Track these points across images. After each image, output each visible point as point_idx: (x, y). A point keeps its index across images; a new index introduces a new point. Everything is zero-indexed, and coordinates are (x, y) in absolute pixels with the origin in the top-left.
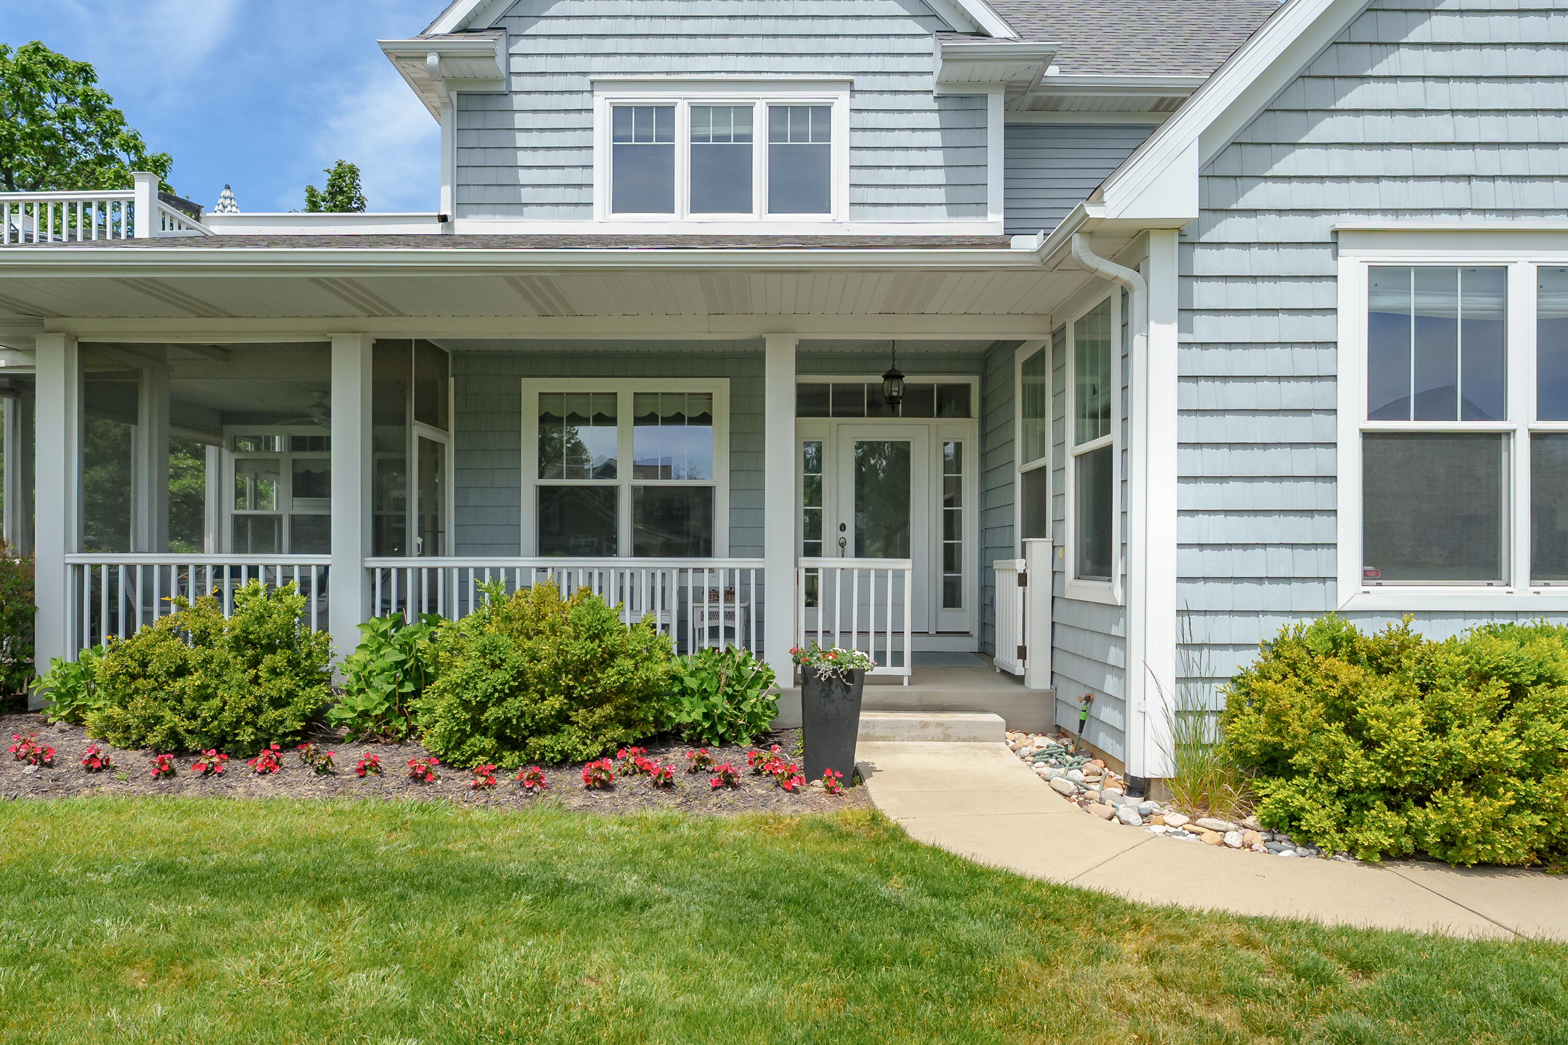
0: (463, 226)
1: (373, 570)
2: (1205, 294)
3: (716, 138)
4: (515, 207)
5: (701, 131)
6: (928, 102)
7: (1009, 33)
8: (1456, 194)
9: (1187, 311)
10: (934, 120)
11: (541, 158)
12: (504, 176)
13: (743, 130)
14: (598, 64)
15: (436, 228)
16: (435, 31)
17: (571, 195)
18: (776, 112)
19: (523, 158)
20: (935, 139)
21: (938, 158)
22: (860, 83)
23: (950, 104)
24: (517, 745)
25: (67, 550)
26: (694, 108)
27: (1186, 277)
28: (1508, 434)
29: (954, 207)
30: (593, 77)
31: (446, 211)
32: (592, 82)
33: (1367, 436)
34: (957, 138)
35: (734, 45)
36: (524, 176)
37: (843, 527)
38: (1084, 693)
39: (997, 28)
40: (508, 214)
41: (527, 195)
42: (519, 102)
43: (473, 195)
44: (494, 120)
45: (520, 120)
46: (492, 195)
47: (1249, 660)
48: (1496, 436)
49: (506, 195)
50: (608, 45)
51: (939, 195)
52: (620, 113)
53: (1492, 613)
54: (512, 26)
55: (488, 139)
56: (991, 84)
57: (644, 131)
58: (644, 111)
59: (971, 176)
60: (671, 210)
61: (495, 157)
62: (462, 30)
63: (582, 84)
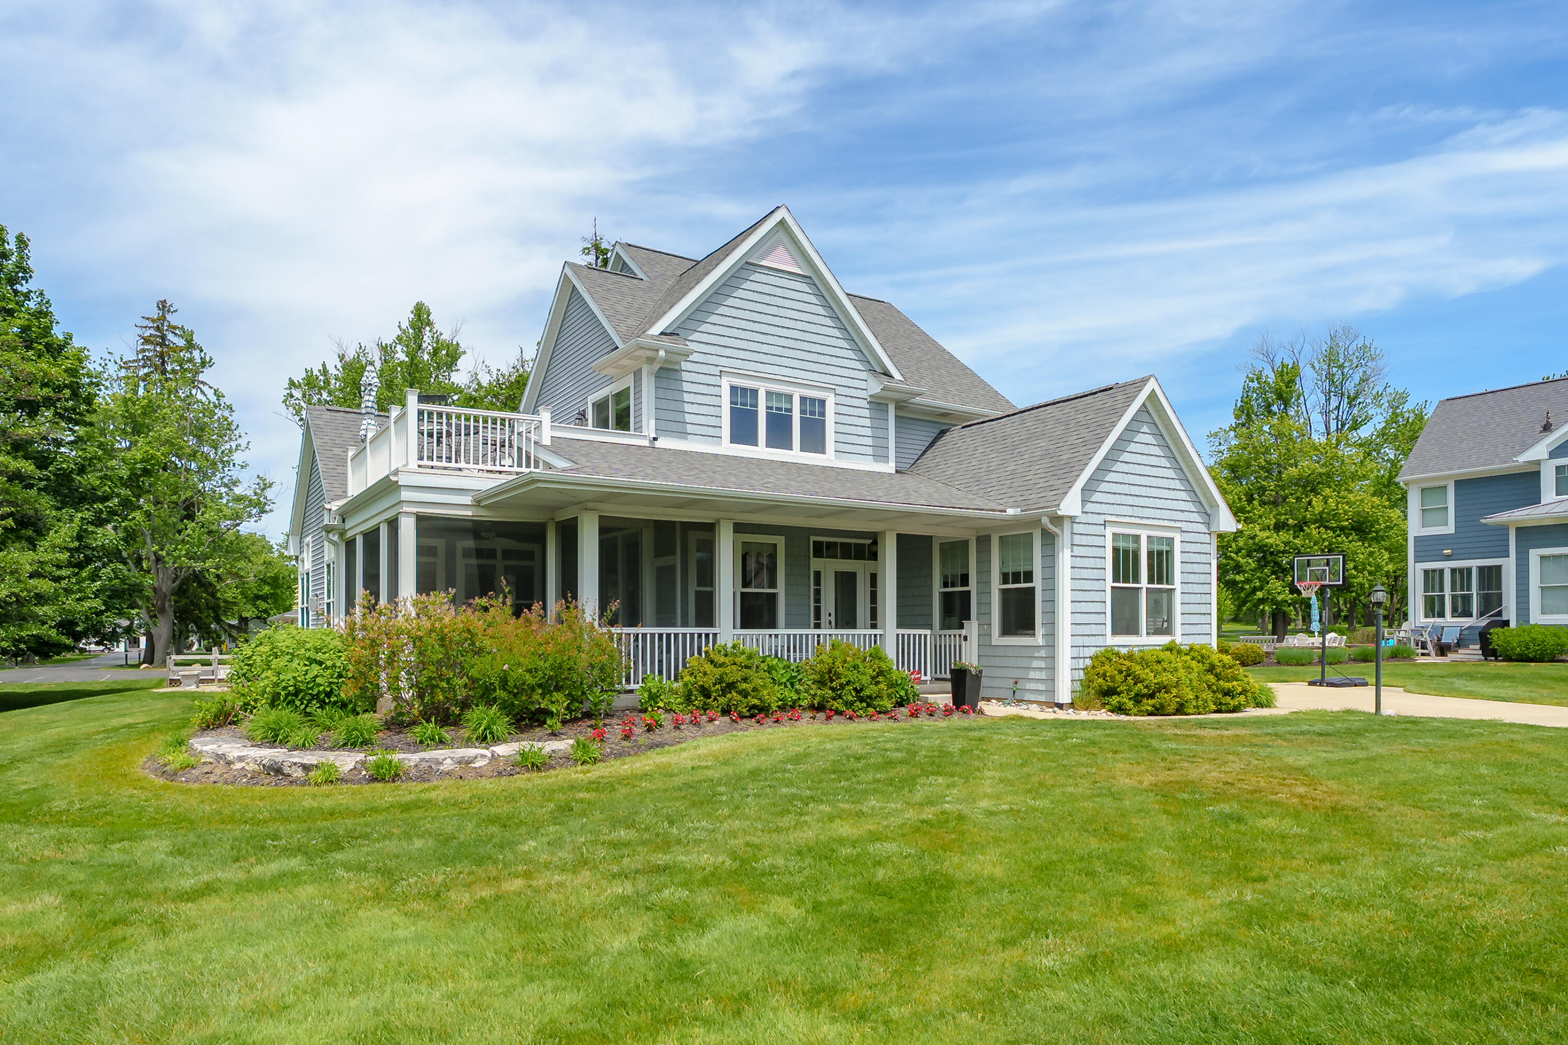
2: (1077, 540)
3: (777, 409)
4: (683, 434)
5: (770, 405)
6: (864, 404)
7: (902, 378)
8: (1129, 511)
9: (1072, 545)
10: (867, 413)
11: (696, 409)
12: (678, 417)
13: (788, 406)
14: (723, 361)
16: (650, 332)
17: (711, 431)
18: (803, 399)
19: (688, 408)
20: (868, 422)
21: (868, 432)
22: (840, 390)
23: (874, 406)
26: (767, 392)
28: (1141, 588)
29: (876, 457)
30: (721, 368)
32: (721, 371)
33: (1112, 587)
34: (876, 423)
35: (785, 361)
36: (688, 418)
37: (830, 615)
38: (1014, 680)
39: (897, 376)
41: (690, 428)
42: (685, 376)
43: (666, 426)
44: (674, 385)
46: (672, 427)
47: (1088, 662)
48: (1138, 588)
49: (678, 427)
50: (728, 352)
51: (869, 450)
52: (733, 390)
53: (1143, 646)
54: (686, 334)
55: (671, 395)
56: (891, 399)
57: (744, 401)
58: (744, 390)
59: (882, 442)
60: (757, 445)
61: (673, 406)
62: (662, 333)
63: (716, 371)
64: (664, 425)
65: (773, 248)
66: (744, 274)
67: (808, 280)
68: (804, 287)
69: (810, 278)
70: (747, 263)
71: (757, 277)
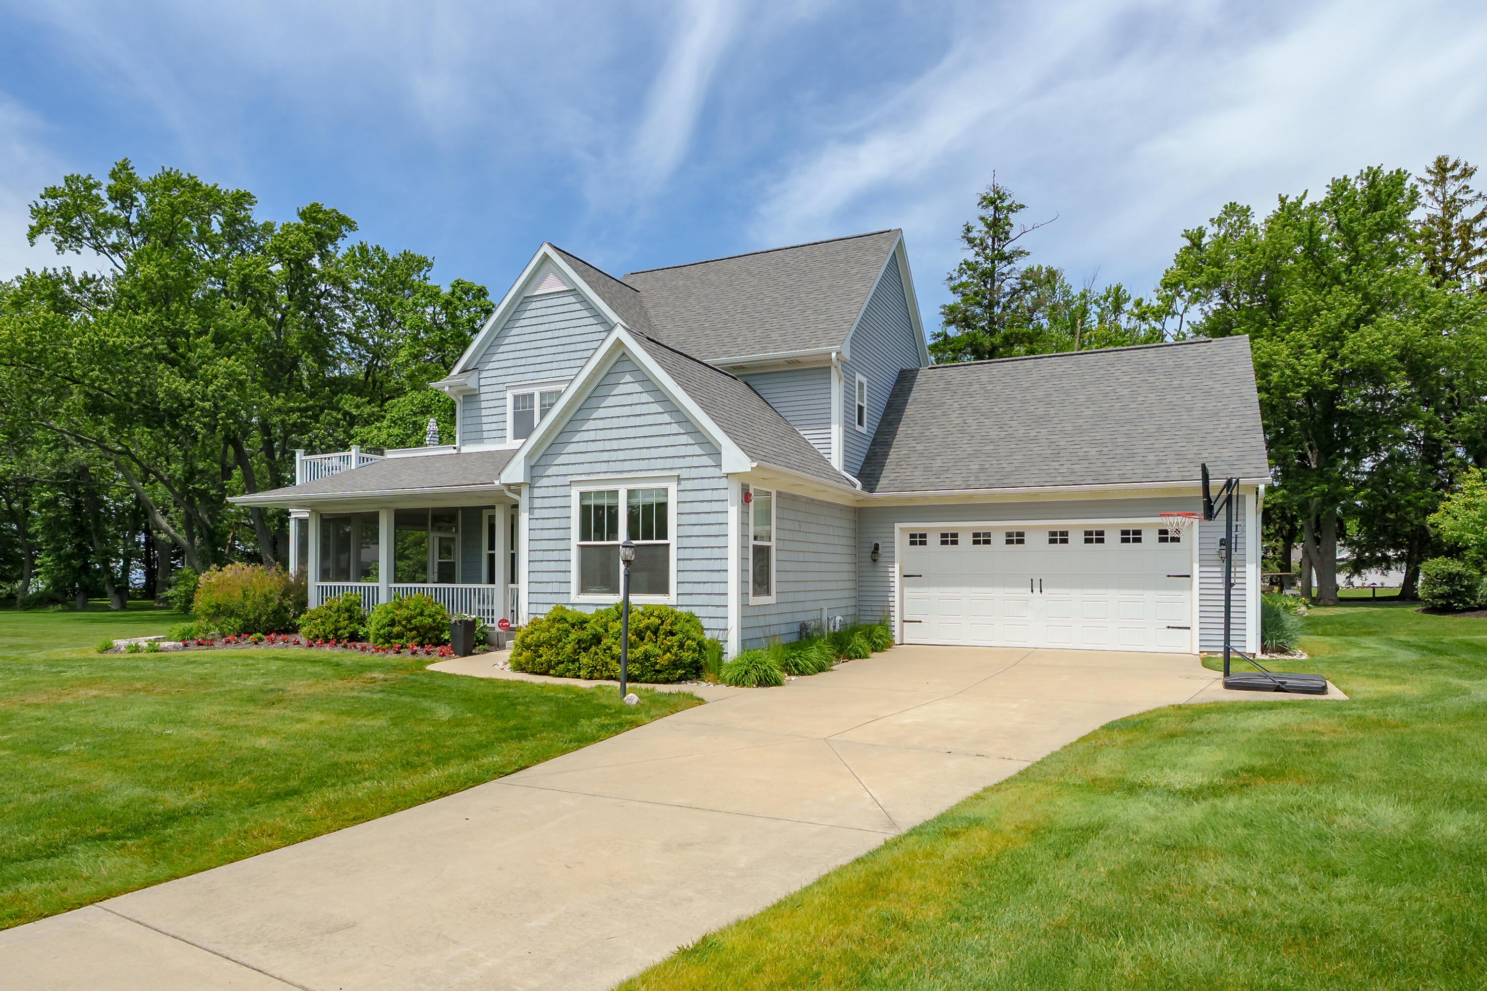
0: (465, 449)
4: (481, 440)
5: (544, 403)
8: (604, 467)
9: (531, 509)
11: (490, 419)
12: (478, 428)
14: (509, 379)
15: (455, 451)
17: (500, 434)
19: (484, 420)
25: (316, 581)
26: (541, 393)
27: (531, 498)
28: (619, 545)
31: (457, 445)
32: (507, 387)
33: (580, 546)
35: (555, 365)
36: (485, 427)
40: (479, 443)
41: (485, 435)
42: (483, 397)
43: (467, 436)
45: (483, 405)
46: (474, 435)
48: (615, 545)
49: (479, 435)
50: (512, 371)
52: (516, 397)
54: (480, 366)
55: (473, 413)
57: (524, 405)
58: (524, 396)
61: (475, 420)
62: (462, 372)
63: (504, 387)
65: (543, 278)
66: (521, 307)
67: (571, 293)
68: (571, 300)
69: (575, 290)
70: (525, 298)
71: (533, 305)
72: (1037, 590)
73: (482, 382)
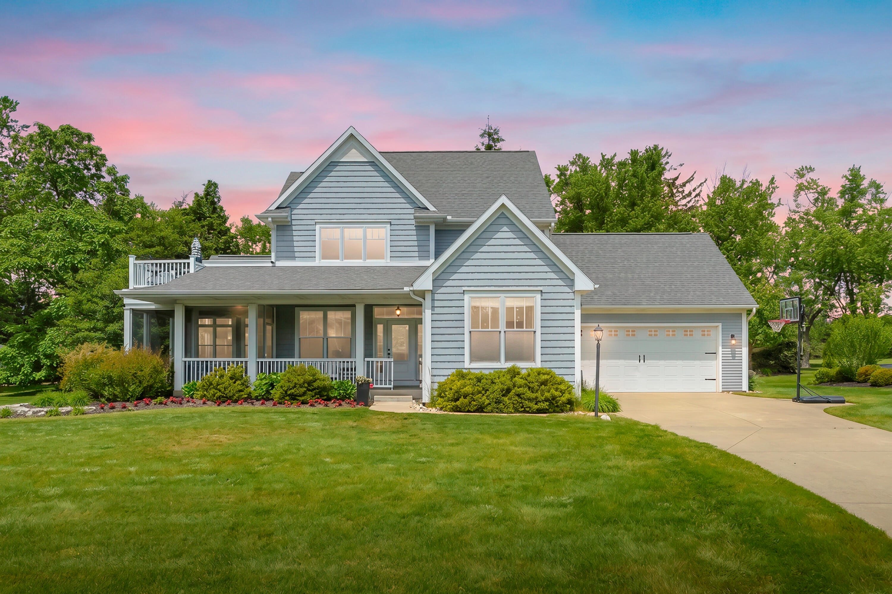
0: (278, 264)
1: (258, 362)
2: (437, 304)
4: (293, 258)
6: (413, 227)
7: (435, 210)
8: (488, 283)
9: (433, 307)
10: (414, 233)
11: (302, 244)
12: (291, 249)
14: (318, 217)
15: (271, 265)
16: (270, 209)
17: (310, 254)
19: (296, 244)
20: (414, 238)
21: (415, 243)
23: (419, 228)
24: (294, 399)
25: (182, 357)
27: (433, 300)
28: (499, 331)
29: (421, 258)
30: (316, 221)
31: (273, 260)
32: (316, 223)
33: (471, 332)
34: (422, 238)
35: (357, 211)
36: (296, 249)
37: (389, 350)
39: (431, 208)
40: (292, 260)
41: (297, 254)
42: (294, 228)
44: (288, 233)
45: (295, 233)
46: (289, 254)
50: (321, 211)
51: (416, 254)
54: (292, 206)
55: (286, 238)
56: (431, 224)
59: (425, 248)
60: (338, 259)
61: (287, 244)
62: (278, 208)
63: (313, 222)
64: (280, 254)
65: (349, 150)
66: (330, 168)
67: (371, 164)
68: (370, 168)
69: (373, 162)
70: (331, 162)
71: (338, 168)
72: (642, 361)
73: (294, 217)
